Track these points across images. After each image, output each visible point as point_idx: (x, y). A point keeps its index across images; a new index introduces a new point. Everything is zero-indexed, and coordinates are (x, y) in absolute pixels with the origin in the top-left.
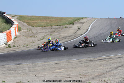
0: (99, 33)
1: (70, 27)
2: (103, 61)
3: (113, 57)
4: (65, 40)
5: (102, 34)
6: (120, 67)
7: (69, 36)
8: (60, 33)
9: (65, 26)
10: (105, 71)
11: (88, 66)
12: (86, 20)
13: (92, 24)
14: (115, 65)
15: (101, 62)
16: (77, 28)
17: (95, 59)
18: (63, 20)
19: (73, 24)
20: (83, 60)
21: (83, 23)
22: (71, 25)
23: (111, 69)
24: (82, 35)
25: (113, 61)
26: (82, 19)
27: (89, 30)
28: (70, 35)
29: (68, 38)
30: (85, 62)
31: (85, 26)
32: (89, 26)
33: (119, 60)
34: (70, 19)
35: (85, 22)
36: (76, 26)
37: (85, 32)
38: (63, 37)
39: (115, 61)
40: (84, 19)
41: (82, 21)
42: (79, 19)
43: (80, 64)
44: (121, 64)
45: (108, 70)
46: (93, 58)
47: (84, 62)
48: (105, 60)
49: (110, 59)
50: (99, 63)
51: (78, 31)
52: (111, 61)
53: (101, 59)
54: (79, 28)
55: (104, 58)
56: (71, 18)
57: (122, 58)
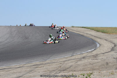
3: (13, 67)
33: (19, 70)
39: (15, 71)
44: (21, 74)
48: (4, 70)
52: (11, 71)
57: (22, 68)
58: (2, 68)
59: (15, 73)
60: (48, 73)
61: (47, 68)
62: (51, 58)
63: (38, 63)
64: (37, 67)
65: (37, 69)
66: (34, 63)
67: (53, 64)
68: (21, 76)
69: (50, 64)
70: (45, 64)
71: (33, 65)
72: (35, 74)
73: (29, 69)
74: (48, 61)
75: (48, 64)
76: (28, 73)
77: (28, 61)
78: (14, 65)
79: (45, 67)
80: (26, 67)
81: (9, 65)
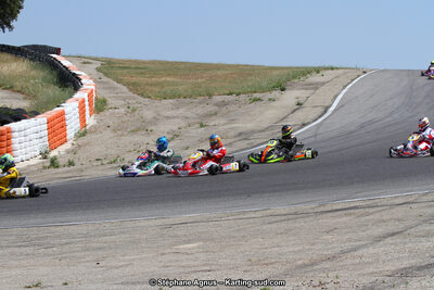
0: (362, 121)
1: (270, 100)
2: (346, 215)
4: (244, 144)
5: (371, 122)
6: (393, 234)
7: (261, 131)
8: (232, 121)
9: (255, 95)
10: (338, 250)
11: (287, 232)
12: (329, 75)
13: (344, 91)
15: (337, 220)
16: (294, 102)
17: (322, 209)
18: (251, 75)
19: (283, 90)
20: (278, 212)
21: (315, 86)
22: (276, 93)
23: (358, 243)
24: (304, 125)
25: (377, 216)
26: (318, 72)
27: (332, 109)
28: (265, 126)
29: (256, 135)
30: (283, 218)
31: (320, 97)
32: (335, 97)
34: (275, 72)
35: (323, 84)
36: (290, 97)
37: (315, 116)
38: (240, 134)
40: (322, 72)
41: (315, 78)
42: (307, 72)
43: (264, 224)
45: (348, 246)
46: (313, 206)
47: (278, 218)
49: (367, 210)
50: (329, 221)
51: (293, 112)
53: (339, 207)
54: (299, 104)
55: (352, 205)
56: (281, 68)
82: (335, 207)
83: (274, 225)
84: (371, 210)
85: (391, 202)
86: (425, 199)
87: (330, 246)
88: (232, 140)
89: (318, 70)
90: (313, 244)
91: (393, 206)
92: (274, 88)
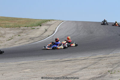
0: (65, 35)
1: (37, 28)
2: (69, 62)
3: (79, 59)
4: (32, 41)
6: (85, 68)
7: (36, 38)
8: (27, 34)
9: (33, 27)
10: (71, 72)
11: (54, 67)
12: (53, 22)
13: (58, 27)
14: (80, 67)
15: (67, 63)
16: (45, 29)
17: (61, 60)
18: (30, 21)
19: (41, 26)
20: (49, 61)
21: (50, 25)
22: (39, 27)
23: (76, 70)
24: (49, 36)
25: (78, 63)
27: (56, 32)
28: (37, 36)
29: (35, 39)
30: (51, 63)
31: (52, 28)
32: (56, 28)
33: (84, 61)
34: (37, 21)
35: (52, 24)
36: (43, 28)
37: (51, 33)
38: (31, 38)
39: (81, 62)
40: (51, 21)
41: (49, 23)
42: (46, 21)
43: (46, 64)
44: (86, 66)
45: (73, 71)
46: (59, 59)
47: (50, 63)
48: (70, 61)
49: (75, 61)
50: (65, 64)
51: (45, 32)
52: (77, 63)
53: (66, 60)
54: (46, 30)
56: (39, 20)
57: (87, 60)
58: (69, 60)
59: (80, 64)
60: (110, 65)
61: (110, 61)
62: (114, 51)
63: (101, 56)
64: (101, 60)
65: (100, 61)
66: (98, 56)
67: (115, 57)
68: (86, 68)
69: (113, 57)
70: (108, 57)
71: (97, 57)
72: (99, 66)
73: (93, 61)
74: (111, 55)
75: (111, 58)
76: (92, 64)
77: (92, 54)
78: (80, 57)
79: (108, 60)
80: (91, 59)
81: (76, 57)
82: (65, 60)
83: (50, 65)
84: (76, 61)
85: (81, 59)
86: (90, 58)
87: (68, 71)
88: (29, 40)
89: (49, 20)
90: (63, 70)
91: (82, 60)
92: (38, 25)
